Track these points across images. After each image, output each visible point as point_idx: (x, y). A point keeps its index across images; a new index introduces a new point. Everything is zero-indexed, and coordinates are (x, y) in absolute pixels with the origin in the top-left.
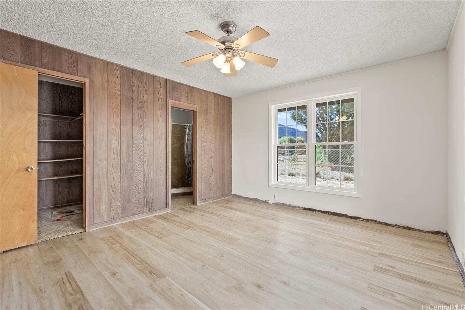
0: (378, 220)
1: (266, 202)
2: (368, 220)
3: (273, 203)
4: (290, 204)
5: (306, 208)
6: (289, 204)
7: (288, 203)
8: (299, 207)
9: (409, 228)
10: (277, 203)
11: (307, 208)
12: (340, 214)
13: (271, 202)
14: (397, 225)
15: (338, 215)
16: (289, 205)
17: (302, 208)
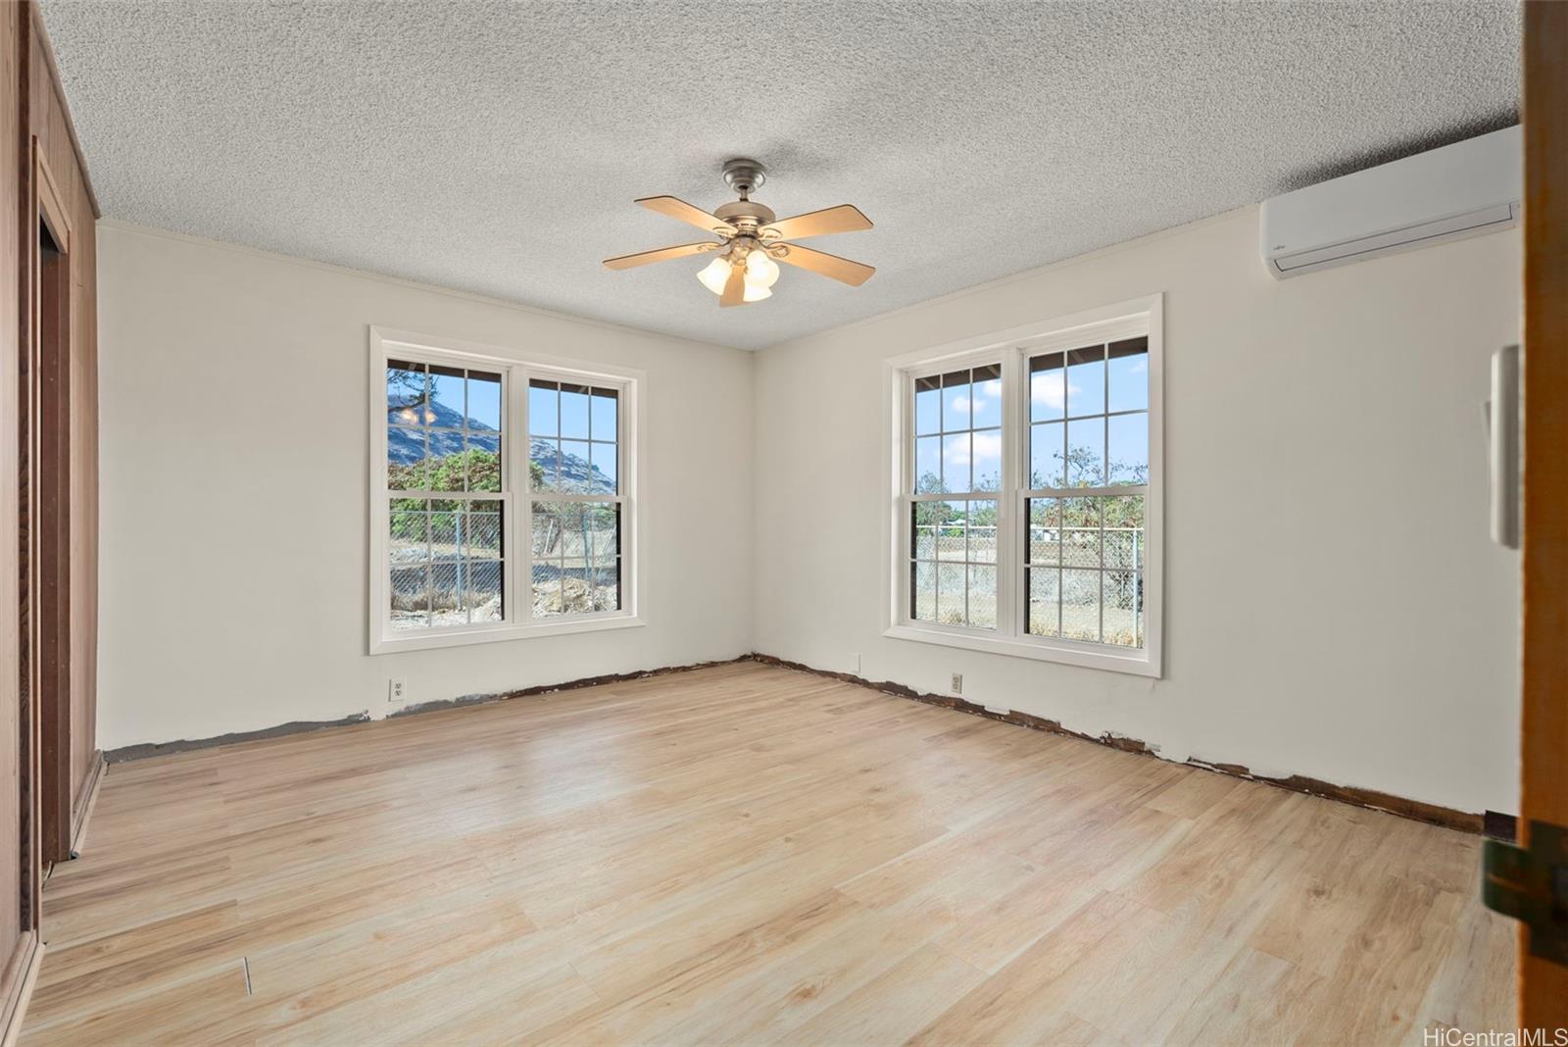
0: (672, 666)
1: (354, 722)
2: (656, 672)
3: (390, 714)
4: (464, 697)
5: (517, 692)
6: (459, 696)
7: (452, 697)
8: (496, 695)
9: (713, 664)
10: (408, 708)
11: (521, 691)
12: (606, 677)
13: (378, 714)
14: (698, 665)
15: (600, 681)
16: (457, 700)
17: (505, 694)
